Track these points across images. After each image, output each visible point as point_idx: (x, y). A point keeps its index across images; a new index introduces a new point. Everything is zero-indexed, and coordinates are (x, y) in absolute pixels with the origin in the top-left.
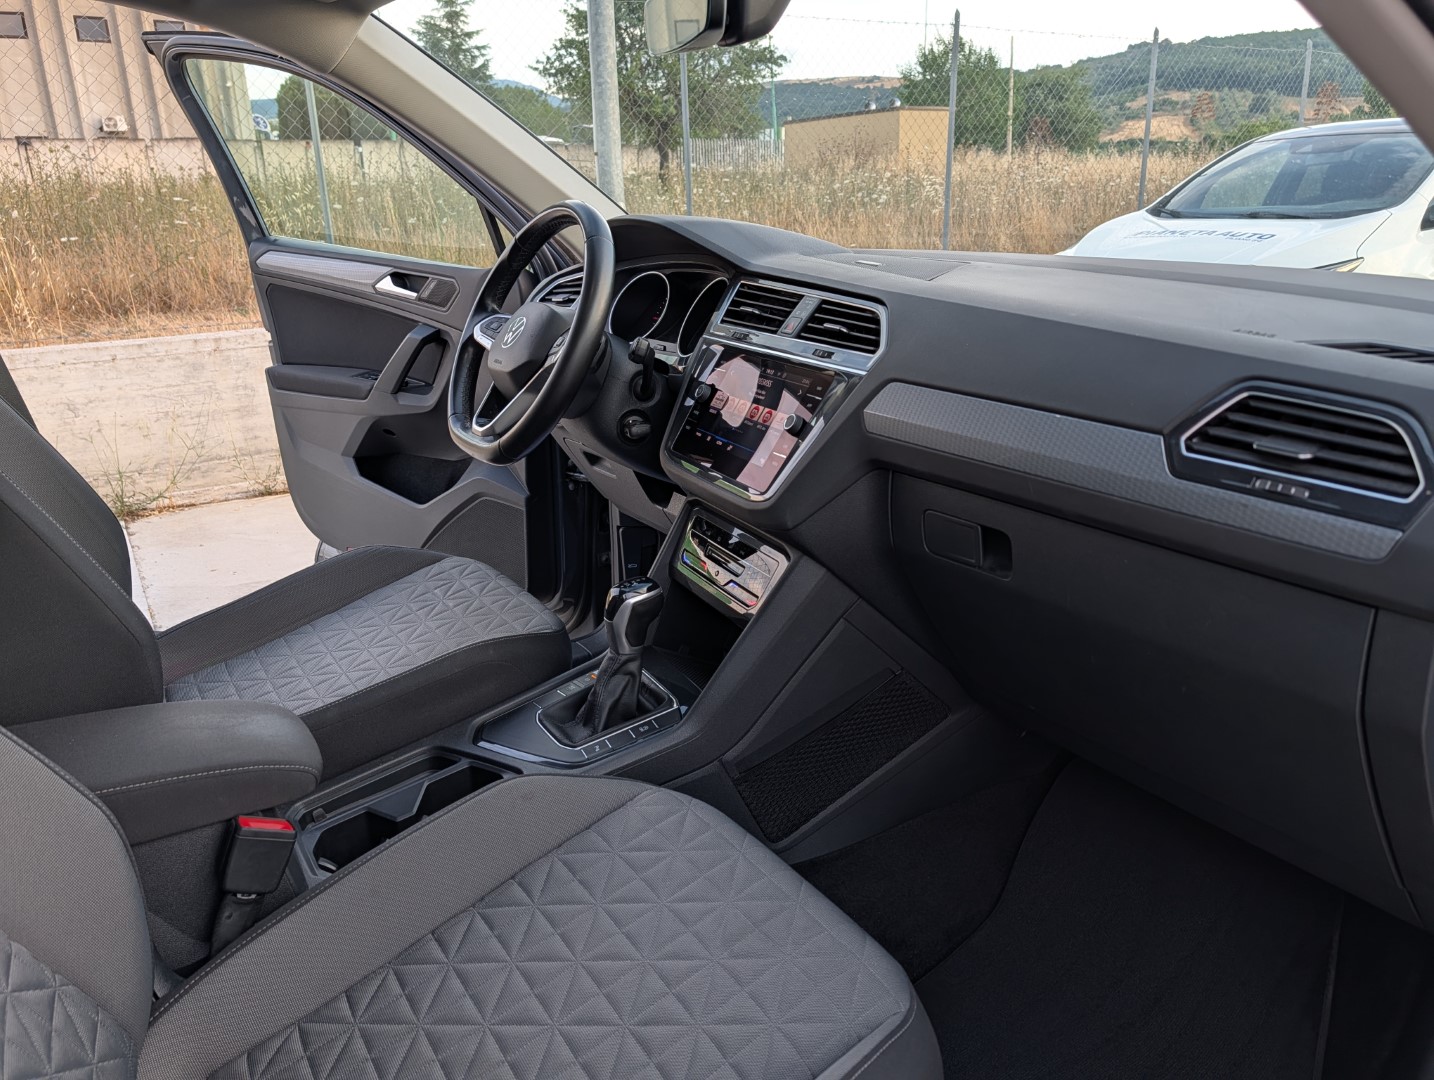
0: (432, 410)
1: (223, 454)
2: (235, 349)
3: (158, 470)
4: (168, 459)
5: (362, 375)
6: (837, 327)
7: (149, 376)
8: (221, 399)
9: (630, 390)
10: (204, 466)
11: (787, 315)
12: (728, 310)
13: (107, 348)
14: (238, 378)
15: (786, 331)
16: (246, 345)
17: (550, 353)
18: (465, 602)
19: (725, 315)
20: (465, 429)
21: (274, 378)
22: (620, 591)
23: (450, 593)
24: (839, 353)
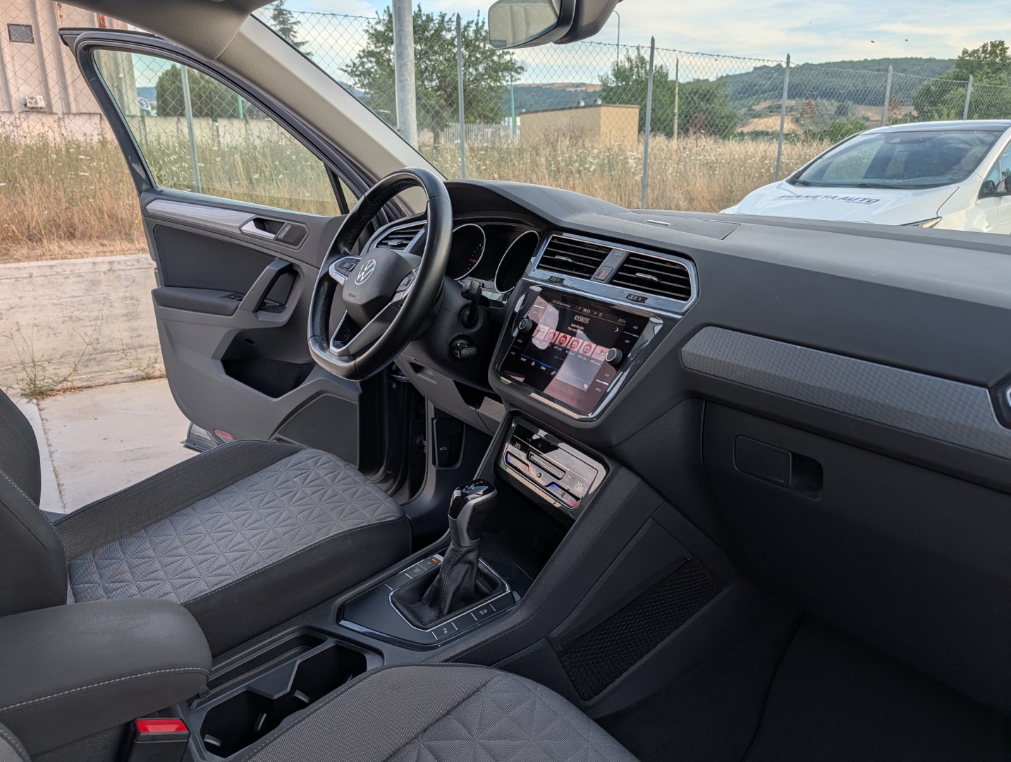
0: (284, 326)
1: (114, 348)
2: (124, 270)
3: (63, 360)
4: (71, 351)
5: (229, 297)
6: (649, 277)
7: (58, 290)
8: (113, 307)
9: (459, 320)
10: (99, 357)
11: (598, 264)
12: (543, 258)
13: (25, 268)
14: (127, 291)
15: (598, 277)
16: (133, 267)
17: (397, 290)
18: (320, 490)
19: (540, 262)
20: (323, 349)
21: (158, 298)
22: (462, 493)
23: (307, 482)
24: (652, 299)
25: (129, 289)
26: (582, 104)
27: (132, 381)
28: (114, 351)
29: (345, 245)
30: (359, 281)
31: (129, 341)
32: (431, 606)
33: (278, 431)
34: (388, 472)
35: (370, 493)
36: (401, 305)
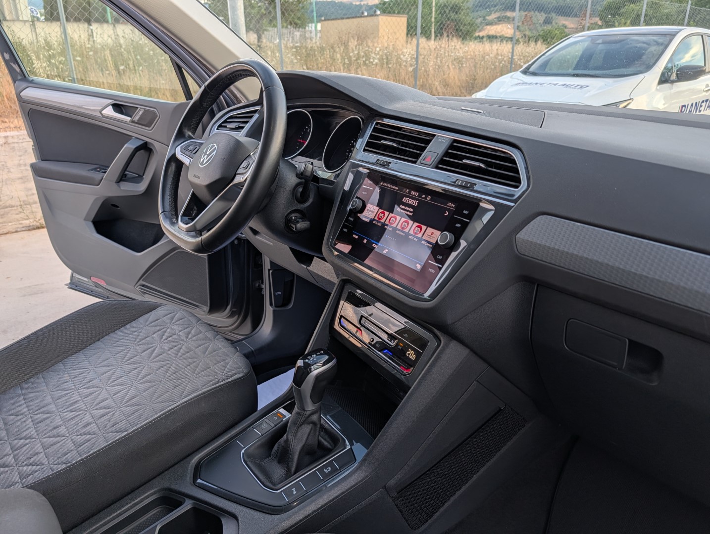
0: (142, 194)
1: (13, 204)
2: (17, 143)
5: (95, 169)
6: (477, 164)
8: (11, 172)
9: (293, 196)
11: (423, 149)
12: (368, 142)
15: (424, 162)
16: (24, 140)
17: (238, 172)
18: (175, 346)
19: (366, 146)
20: (173, 224)
21: (37, 171)
22: (304, 363)
23: (164, 337)
24: (480, 185)
25: (22, 158)
26: (366, 14)
27: (29, 230)
28: (14, 206)
29: (188, 130)
30: (202, 164)
31: (25, 198)
32: (280, 462)
33: (143, 278)
34: (234, 310)
35: (220, 348)
36: (243, 186)
